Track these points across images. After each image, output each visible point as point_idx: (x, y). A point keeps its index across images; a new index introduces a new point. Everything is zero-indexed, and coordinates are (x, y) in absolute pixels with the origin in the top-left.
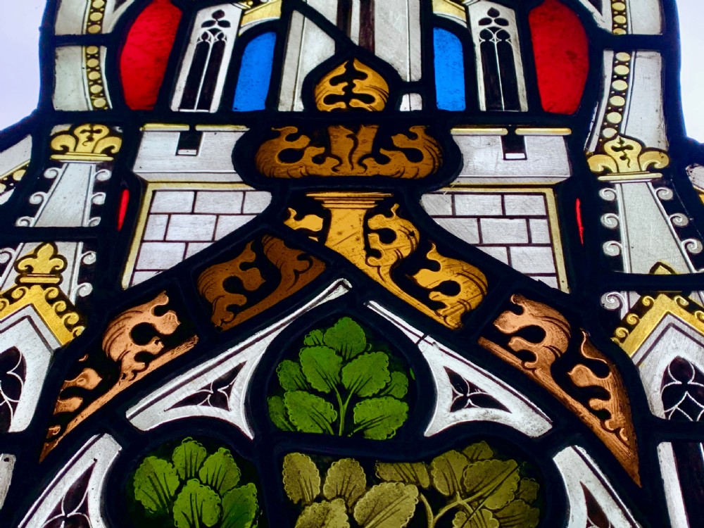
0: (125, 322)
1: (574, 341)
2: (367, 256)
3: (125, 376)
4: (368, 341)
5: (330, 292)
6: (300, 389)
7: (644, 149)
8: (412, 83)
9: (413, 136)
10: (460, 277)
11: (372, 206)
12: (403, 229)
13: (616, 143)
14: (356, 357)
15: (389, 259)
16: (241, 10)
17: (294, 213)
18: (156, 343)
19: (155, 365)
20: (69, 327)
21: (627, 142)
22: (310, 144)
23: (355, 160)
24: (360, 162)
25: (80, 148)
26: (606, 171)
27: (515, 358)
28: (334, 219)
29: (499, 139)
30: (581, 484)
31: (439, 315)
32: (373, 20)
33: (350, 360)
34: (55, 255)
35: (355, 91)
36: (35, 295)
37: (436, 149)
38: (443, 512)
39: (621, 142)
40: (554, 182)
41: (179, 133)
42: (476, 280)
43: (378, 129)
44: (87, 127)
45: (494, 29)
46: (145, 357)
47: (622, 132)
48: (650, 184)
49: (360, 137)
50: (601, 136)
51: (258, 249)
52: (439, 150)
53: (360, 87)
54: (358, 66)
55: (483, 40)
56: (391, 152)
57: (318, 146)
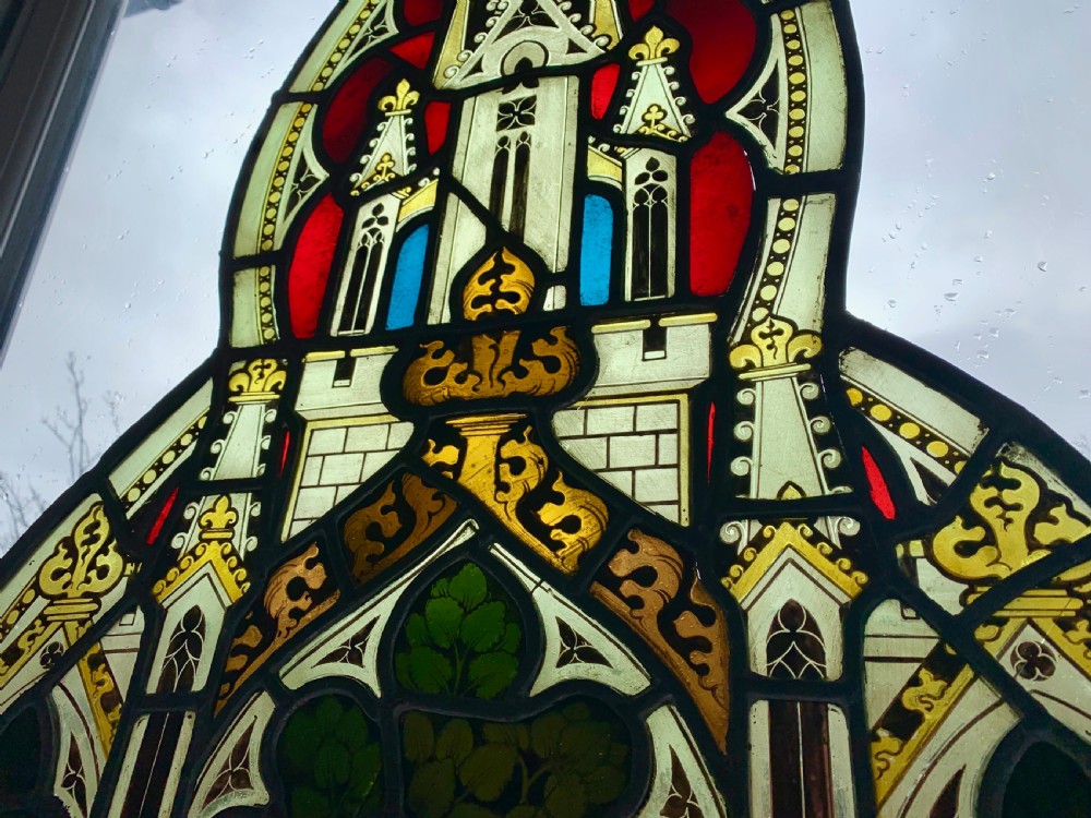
0: (283, 577)
1: (685, 584)
2: (496, 491)
3: (280, 633)
4: (488, 590)
5: (458, 535)
6: (423, 644)
7: (796, 333)
8: (558, 274)
9: (552, 341)
10: (583, 510)
11: (506, 431)
12: (533, 456)
13: (764, 328)
14: (476, 608)
15: (517, 493)
16: (399, 201)
17: (433, 444)
18: (306, 598)
19: (304, 622)
20: (239, 583)
21: (778, 325)
22: (455, 360)
23: (495, 376)
24: (499, 379)
25: (253, 386)
26: (750, 366)
27: (624, 605)
28: (469, 449)
29: (641, 334)
30: (670, 747)
31: (557, 557)
32: (526, 194)
33: (470, 612)
34: (230, 509)
35: (503, 289)
36: (213, 551)
37: (574, 355)
38: (536, 775)
39: (772, 325)
40: (691, 384)
41: (335, 362)
42: (597, 513)
43: (521, 336)
44: (259, 363)
45: (650, 187)
46: (296, 614)
47: (774, 312)
48: (795, 379)
49: (502, 347)
50: (750, 320)
51: (398, 490)
52: (578, 356)
53: (508, 283)
54: (508, 258)
55: (637, 205)
56: (530, 363)
57: (461, 362)
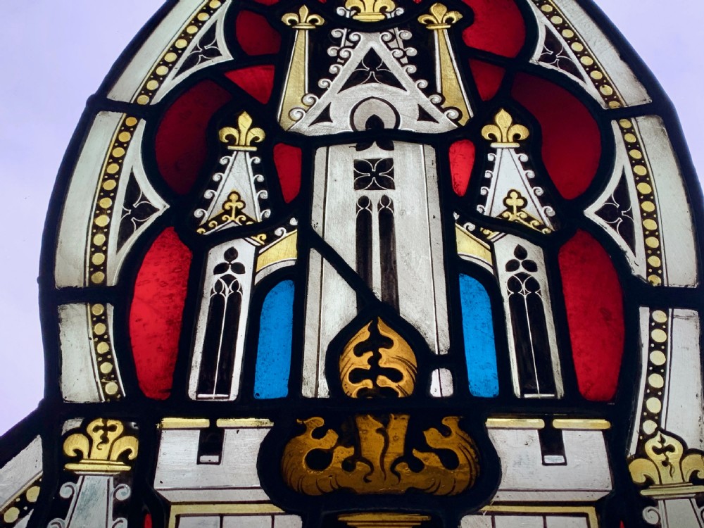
7: (687, 452)
8: (441, 356)
9: (447, 432)
16: (254, 248)
21: (669, 441)
22: (340, 442)
23: (387, 467)
24: (393, 470)
26: (649, 482)
32: (395, 262)
35: (382, 364)
37: (472, 451)
39: (662, 441)
40: (596, 497)
41: (198, 432)
43: (409, 421)
45: (522, 276)
47: (662, 425)
48: (694, 501)
49: (391, 433)
50: (641, 432)
52: (476, 452)
53: (388, 358)
54: (384, 331)
55: (512, 293)
56: (425, 455)
57: (347, 446)
